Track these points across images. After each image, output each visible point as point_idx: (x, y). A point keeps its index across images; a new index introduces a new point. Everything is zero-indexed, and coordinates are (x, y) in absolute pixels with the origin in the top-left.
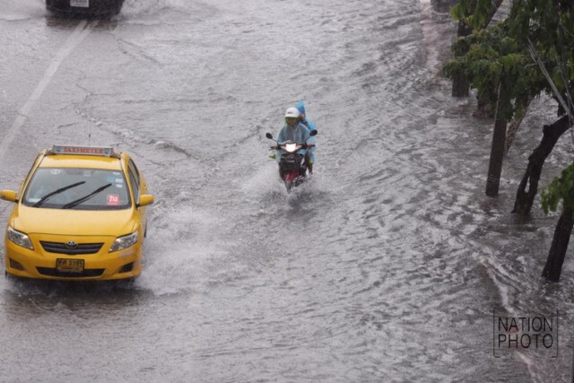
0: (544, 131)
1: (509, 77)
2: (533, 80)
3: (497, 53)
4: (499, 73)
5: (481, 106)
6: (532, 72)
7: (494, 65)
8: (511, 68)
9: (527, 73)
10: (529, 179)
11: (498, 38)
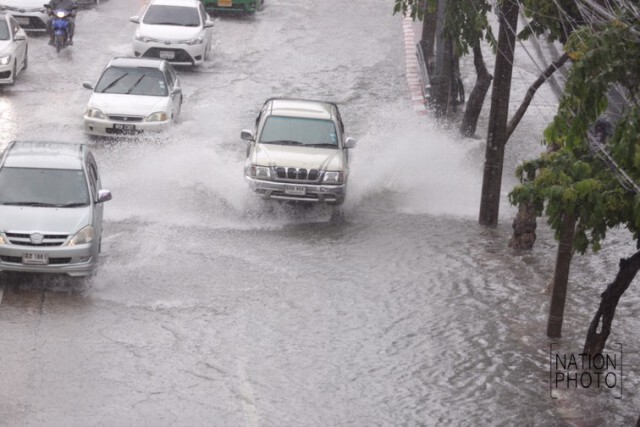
0: (621, 266)
1: (585, 205)
2: (612, 208)
3: (569, 178)
4: (575, 200)
5: (517, 235)
6: (611, 200)
7: (569, 192)
8: (587, 195)
9: (605, 201)
10: (601, 319)
11: (569, 162)
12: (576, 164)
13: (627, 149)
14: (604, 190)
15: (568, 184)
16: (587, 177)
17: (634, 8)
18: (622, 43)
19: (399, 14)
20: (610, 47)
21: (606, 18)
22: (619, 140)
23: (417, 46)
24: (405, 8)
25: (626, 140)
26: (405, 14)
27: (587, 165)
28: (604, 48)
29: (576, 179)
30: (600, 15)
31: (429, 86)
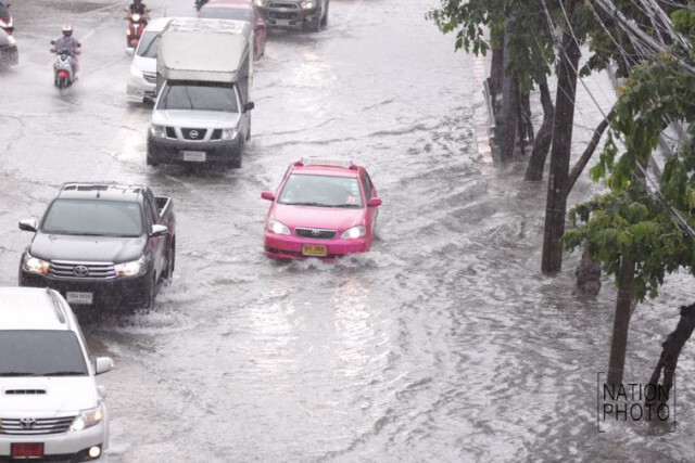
0: (682, 313)
1: (641, 248)
2: (671, 253)
3: (625, 221)
4: (630, 245)
5: (580, 283)
6: (669, 244)
7: (623, 236)
8: (643, 240)
9: (662, 245)
10: (663, 370)
11: (625, 205)
12: (632, 206)
13: (677, 188)
14: (661, 232)
15: (623, 227)
16: (644, 220)
17: (684, 40)
18: (670, 77)
19: (462, 51)
20: (658, 81)
21: (657, 51)
22: (668, 179)
23: (484, 83)
24: (467, 43)
25: (676, 179)
26: (467, 50)
27: (644, 206)
28: (652, 82)
29: (633, 222)
30: (652, 48)
31: (493, 126)
